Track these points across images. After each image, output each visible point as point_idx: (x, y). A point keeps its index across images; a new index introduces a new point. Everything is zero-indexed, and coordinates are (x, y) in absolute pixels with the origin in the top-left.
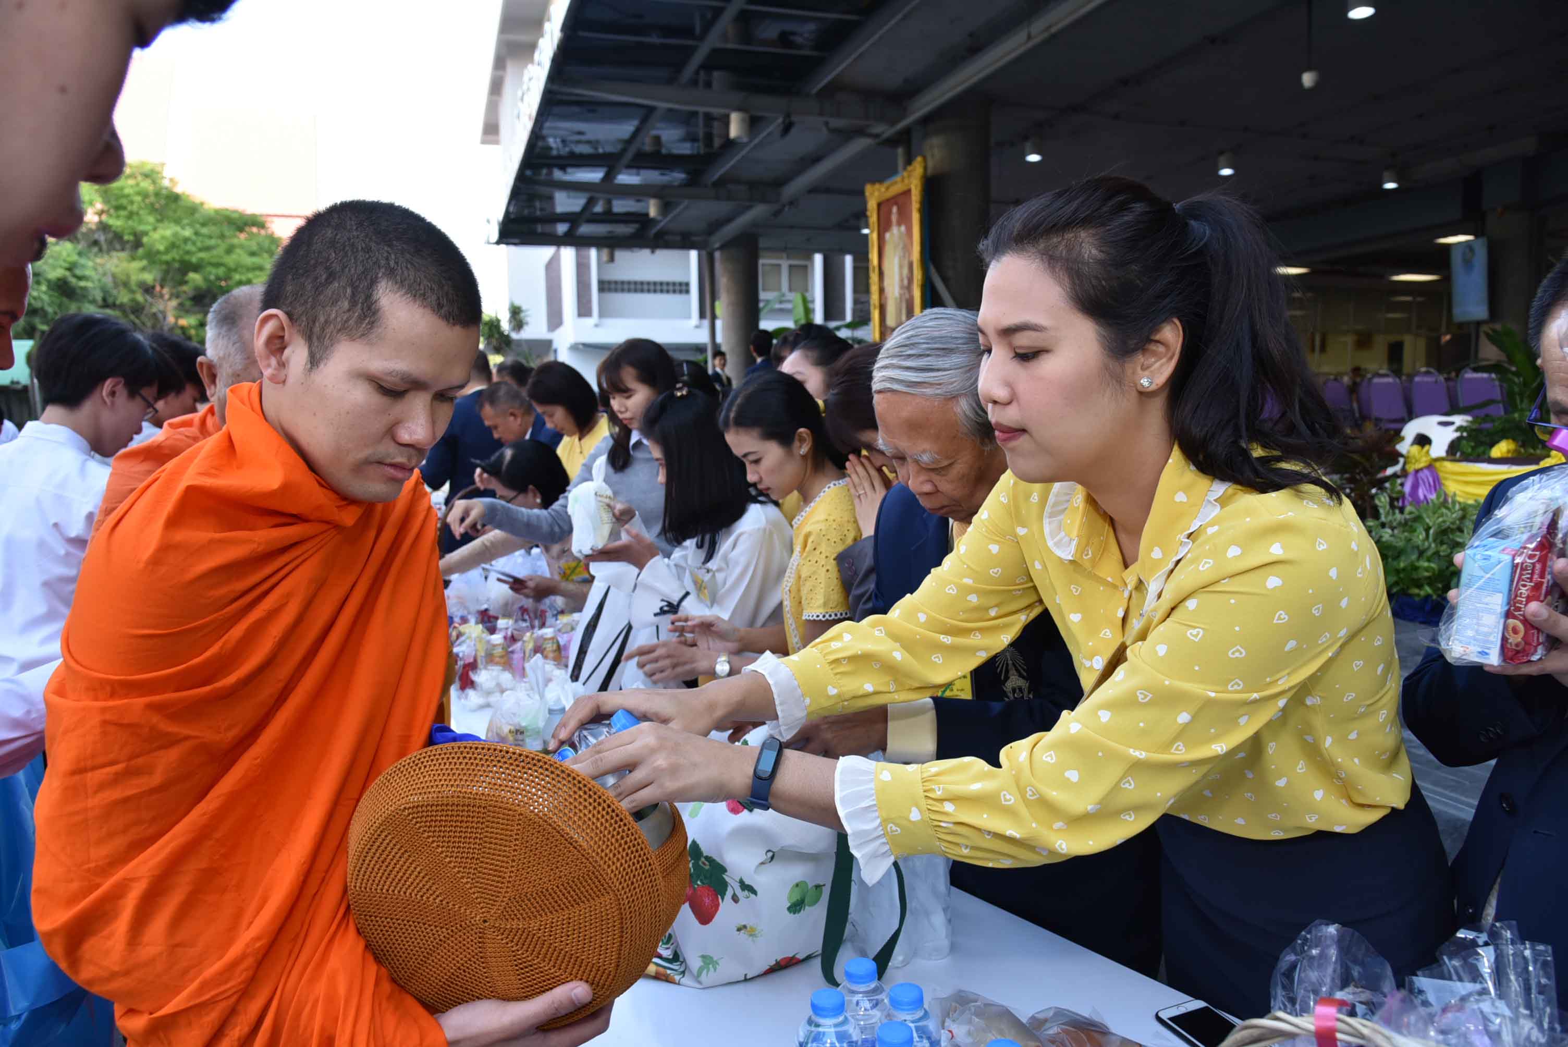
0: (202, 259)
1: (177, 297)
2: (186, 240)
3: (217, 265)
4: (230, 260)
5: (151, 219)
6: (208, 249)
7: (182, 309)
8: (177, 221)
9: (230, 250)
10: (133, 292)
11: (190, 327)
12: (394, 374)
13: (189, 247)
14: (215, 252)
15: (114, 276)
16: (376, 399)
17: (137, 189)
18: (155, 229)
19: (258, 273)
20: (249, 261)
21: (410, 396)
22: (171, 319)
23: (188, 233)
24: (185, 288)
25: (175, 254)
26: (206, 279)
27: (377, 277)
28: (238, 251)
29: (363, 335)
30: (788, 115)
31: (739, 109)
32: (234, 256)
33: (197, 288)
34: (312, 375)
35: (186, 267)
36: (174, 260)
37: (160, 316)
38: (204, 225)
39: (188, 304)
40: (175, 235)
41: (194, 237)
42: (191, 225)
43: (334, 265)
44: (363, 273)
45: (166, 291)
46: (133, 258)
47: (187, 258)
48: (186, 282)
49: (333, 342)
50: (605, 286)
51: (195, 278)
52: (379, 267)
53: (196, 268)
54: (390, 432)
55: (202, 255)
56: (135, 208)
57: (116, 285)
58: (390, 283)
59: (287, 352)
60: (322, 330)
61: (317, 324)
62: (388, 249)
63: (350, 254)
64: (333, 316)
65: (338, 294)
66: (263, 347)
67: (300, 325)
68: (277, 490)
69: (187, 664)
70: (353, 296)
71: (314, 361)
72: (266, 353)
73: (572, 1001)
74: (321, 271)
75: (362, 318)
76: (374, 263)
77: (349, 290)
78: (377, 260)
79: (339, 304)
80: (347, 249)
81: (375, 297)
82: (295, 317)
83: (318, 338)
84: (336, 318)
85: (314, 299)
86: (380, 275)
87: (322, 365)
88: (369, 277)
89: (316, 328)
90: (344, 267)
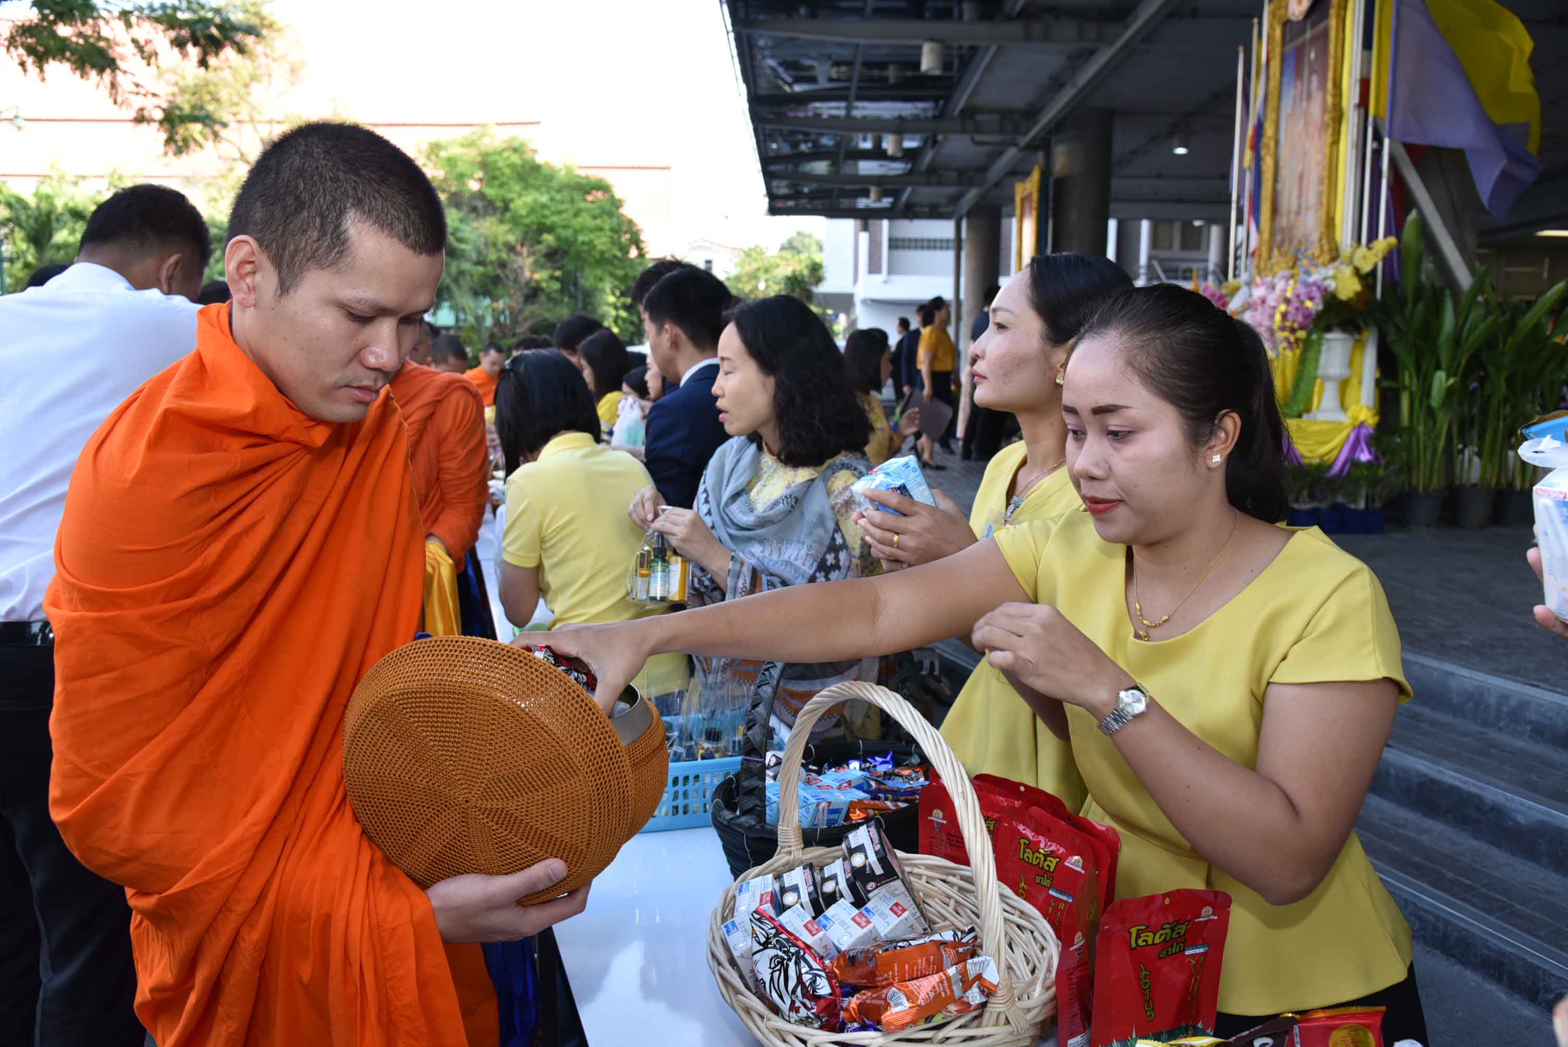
0: (554, 223)
1: (534, 254)
2: (544, 206)
3: (566, 227)
4: (577, 223)
5: (517, 188)
6: (559, 213)
7: (538, 266)
8: (538, 189)
9: (577, 214)
10: (499, 251)
11: (543, 280)
12: (363, 302)
13: (546, 212)
14: (564, 216)
15: (486, 237)
16: (346, 325)
17: (507, 162)
18: (520, 196)
19: (598, 234)
20: (592, 223)
21: (377, 322)
22: (527, 274)
23: (544, 199)
24: (538, 247)
25: (533, 218)
26: (558, 238)
27: (345, 208)
28: (584, 214)
29: (331, 264)
32: (579, 219)
33: (549, 247)
34: (282, 301)
35: (543, 229)
36: (532, 223)
37: (519, 271)
38: (559, 191)
39: (542, 260)
40: (535, 201)
41: (549, 203)
42: (548, 192)
43: (303, 194)
44: (332, 203)
45: (525, 251)
46: (502, 221)
47: (543, 220)
48: (539, 242)
49: (302, 270)
50: (895, 244)
51: (548, 238)
52: (348, 197)
53: (550, 229)
54: (356, 356)
55: (555, 218)
56: (504, 179)
57: (486, 244)
58: (358, 213)
59: (258, 277)
60: (292, 257)
61: (287, 252)
62: (356, 179)
63: (318, 183)
64: (302, 245)
65: (308, 224)
66: (235, 271)
67: (269, 252)
68: (250, 413)
69: (172, 578)
70: (322, 226)
71: (284, 288)
72: (236, 277)
73: (549, 877)
74: (290, 200)
75: (331, 247)
76: (342, 193)
77: (318, 220)
78: (346, 190)
79: (309, 233)
80: (316, 178)
81: (344, 227)
82: (265, 243)
83: (288, 266)
84: (305, 248)
85: (284, 228)
86: (348, 205)
87: (292, 291)
88: (338, 207)
89: (286, 257)
90: (313, 197)
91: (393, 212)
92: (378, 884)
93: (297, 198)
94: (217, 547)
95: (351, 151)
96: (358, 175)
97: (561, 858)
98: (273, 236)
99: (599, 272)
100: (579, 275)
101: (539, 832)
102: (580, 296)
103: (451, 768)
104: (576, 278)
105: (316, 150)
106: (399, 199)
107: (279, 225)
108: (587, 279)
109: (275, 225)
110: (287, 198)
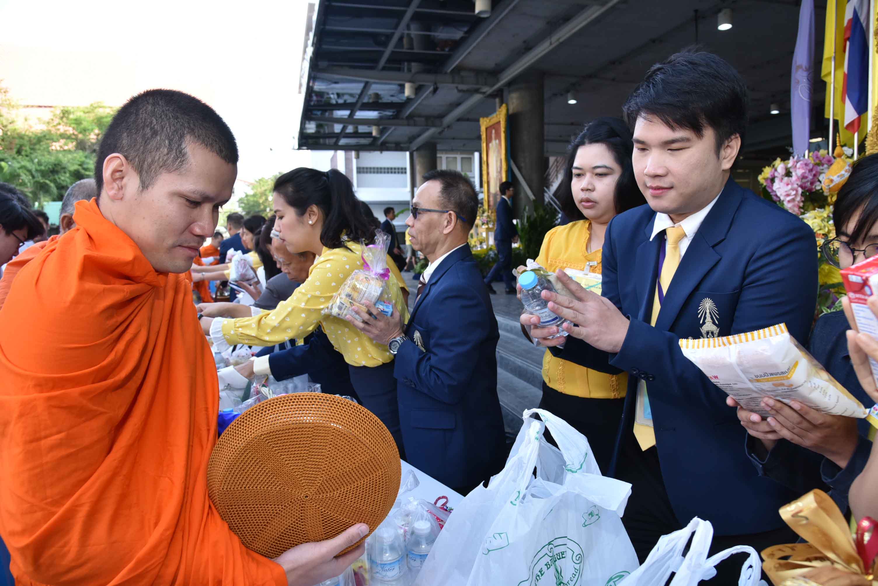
16: (185, 208)
21: (202, 206)
27: (184, 134)
30: (436, 84)
31: (410, 81)
34: (143, 194)
44: (175, 131)
54: (189, 228)
58: (192, 137)
59: (125, 180)
60: (150, 167)
61: (146, 164)
62: (188, 117)
63: (165, 119)
64: (157, 158)
65: (160, 144)
66: (109, 178)
67: (134, 164)
69: (97, 366)
70: (170, 145)
71: (144, 186)
72: (110, 182)
73: (359, 535)
74: (148, 130)
75: (176, 158)
76: (181, 125)
77: (167, 142)
78: (183, 123)
79: (161, 150)
80: (163, 116)
81: (184, 145)
82: (130, 158)
83: (146, 172)
84: (159, 159)
85: (144, 148)
86: (186, 132)
87: (150, 188)
88: (179, 133)
89: (145, 166)
90: (162, 128)
91: (212, 137)
93: (151, 129)
94: (121, 346)
96: (189, 115)
98: (136, 153)
105: (160, 101)
107: (140, 147)
109: (138, 146)
110: (146, 128)
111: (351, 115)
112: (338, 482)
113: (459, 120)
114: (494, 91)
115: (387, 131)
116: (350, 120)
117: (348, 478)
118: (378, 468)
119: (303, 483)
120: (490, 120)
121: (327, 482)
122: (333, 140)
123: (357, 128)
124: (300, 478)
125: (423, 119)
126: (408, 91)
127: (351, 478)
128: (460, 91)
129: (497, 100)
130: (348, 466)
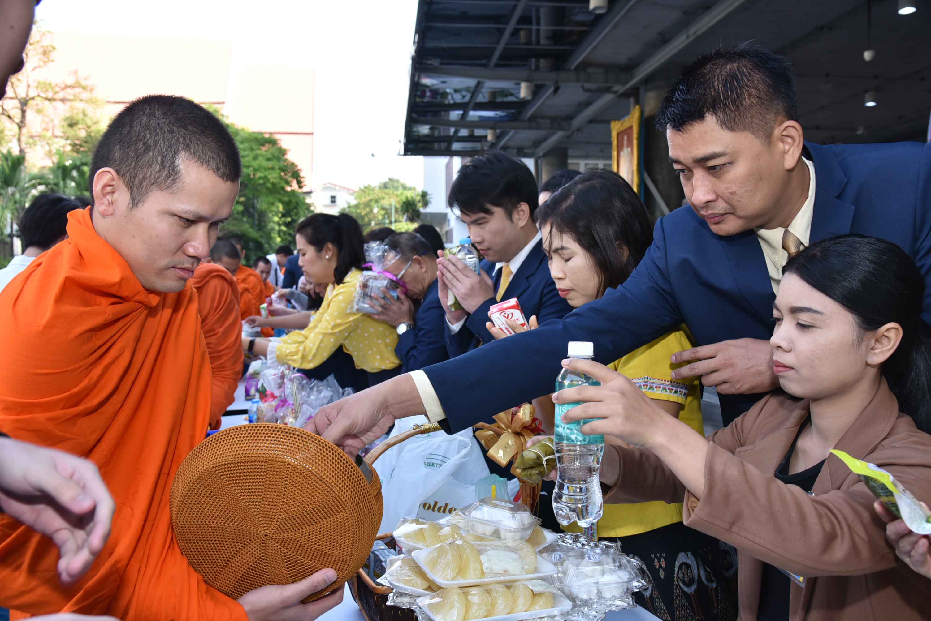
12: (188, 212)
16: (176, 228)
21: (195, 226)
27: (178, 151)
29: (168, 188)
30: (556, 82)
31: (526, 80)
34: (133, 211)
43: (149, 141)
44: (169, 147)
49: (148, 191)
52: (180, 143)
54: (180, 248)
58: (187, 154)
59: (116, 195)
60: (141, 183)
61: (137, 179)
62: (185, 131)
63: (160, 133)
64: (148, 175)
65: (153, 161)
66: (100, 192)
67: (125, 179)
68: (118, 282)
69: (69, 393)
70: (162, 162)
71: (134, 203)
72: (101, 195)
73: (325, 581)
74: (140, 145)
75: (169, 176)
76: (176, 141)
77: (160, 158)
78: (178, 138)
79: (153, 166)
80: (158, 130)
81: (177, 162)
82: (122, 173)
83: (137, 188)
84: (150, 176)
85: (135, 163)
86: (180, 149)
87: (140, 206)
88: (173, 150)
89: (136, 182)
90: (156, 143)
91: (209, 153)
92: (204, 596)
93: (144, 144)
94: (97, 371)
95: (181, 113)
96: (186, 129)
97: (332, 568)
98: (128, 168)
99: (271, 199)
100: (255, 201)
101: (317, 551)
102: (256, 216)
103: (255, 513)
104: (253, 203)
105: (157, 112)
106: (213, 145)
107: (132, 162)
108: (261, 204)
109: (129, 161)
110: (138, 143)
111: (463, 116)
112: (299, 521)
113: (591, 121)
114: (629, 89)
115: (507, 135)
116: (463, 122)
117: (309, 518)
118: (342, 509)
119: (261, 521)
120: (622, 125)
121: (287, 521)
122: (443, 145)
123: (473, 131)
124: (256, 515)
125: (548, 121)
126: (524, 92)
127: (312, 518)
128: (586, 90)
129: (632, 100)
130: (308, 505)
